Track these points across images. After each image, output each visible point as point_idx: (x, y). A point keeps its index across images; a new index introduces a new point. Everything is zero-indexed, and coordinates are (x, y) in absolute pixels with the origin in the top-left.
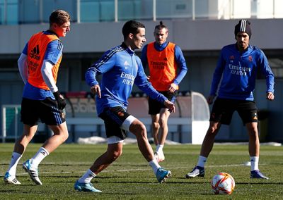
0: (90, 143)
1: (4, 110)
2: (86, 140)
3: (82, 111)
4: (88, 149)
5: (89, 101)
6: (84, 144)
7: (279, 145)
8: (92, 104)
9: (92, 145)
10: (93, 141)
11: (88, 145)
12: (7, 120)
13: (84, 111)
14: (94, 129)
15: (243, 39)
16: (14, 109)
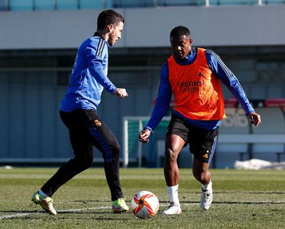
0: (251, 168)
1: (126, 123)
2: (246, 165)
3: (226, 124)
4: (249, 176)
5: (237, 112)
6: (243, 169)
8: (240, 115)
9: (253, 170)
10: (255, 166)
11: (249, 170)
12: (129, 137)
13: (230, 125)
14: (244, 149)
16: (138, 123)
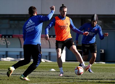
2: (5, 59)
5: (2, 39)
7: (105, 63)
10: (8, 60)
11: (6, 61)
14: (4, 54)
15: (95, 23)
